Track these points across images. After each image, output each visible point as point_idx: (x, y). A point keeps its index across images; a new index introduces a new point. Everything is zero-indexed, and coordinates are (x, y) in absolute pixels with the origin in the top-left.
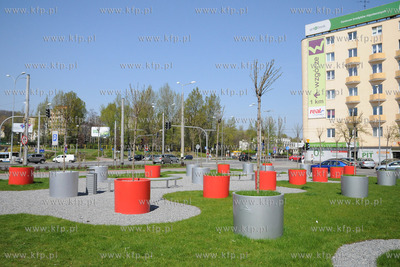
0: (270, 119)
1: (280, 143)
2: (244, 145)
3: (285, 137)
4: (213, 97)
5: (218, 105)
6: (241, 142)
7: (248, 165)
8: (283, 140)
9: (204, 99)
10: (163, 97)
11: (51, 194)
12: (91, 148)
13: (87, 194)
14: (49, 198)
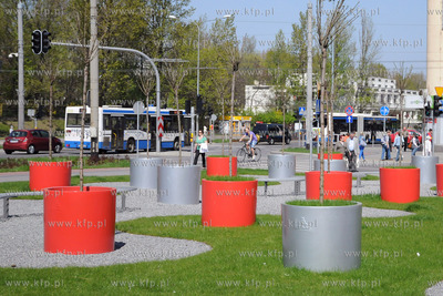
1: (365, 92)
2: (258, 99)
6: (249, 90)
7: (280, 155)
8: (376, 83)
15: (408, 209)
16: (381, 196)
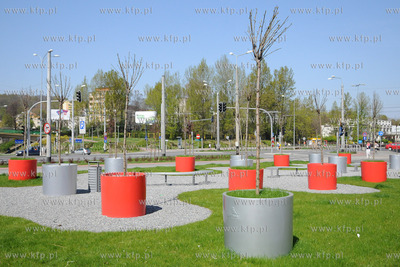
0: (362, 95)
3: (385, 118)
4: (284, 71)
5: (290, 80)
6: (323, 127)
9: (272, 73)
10: (221, 73)
11: (44, 192)
12: (136, 136)
13: (89, 191)
14: (42, 195)
15: (376, 188)
16: (362, 178)
